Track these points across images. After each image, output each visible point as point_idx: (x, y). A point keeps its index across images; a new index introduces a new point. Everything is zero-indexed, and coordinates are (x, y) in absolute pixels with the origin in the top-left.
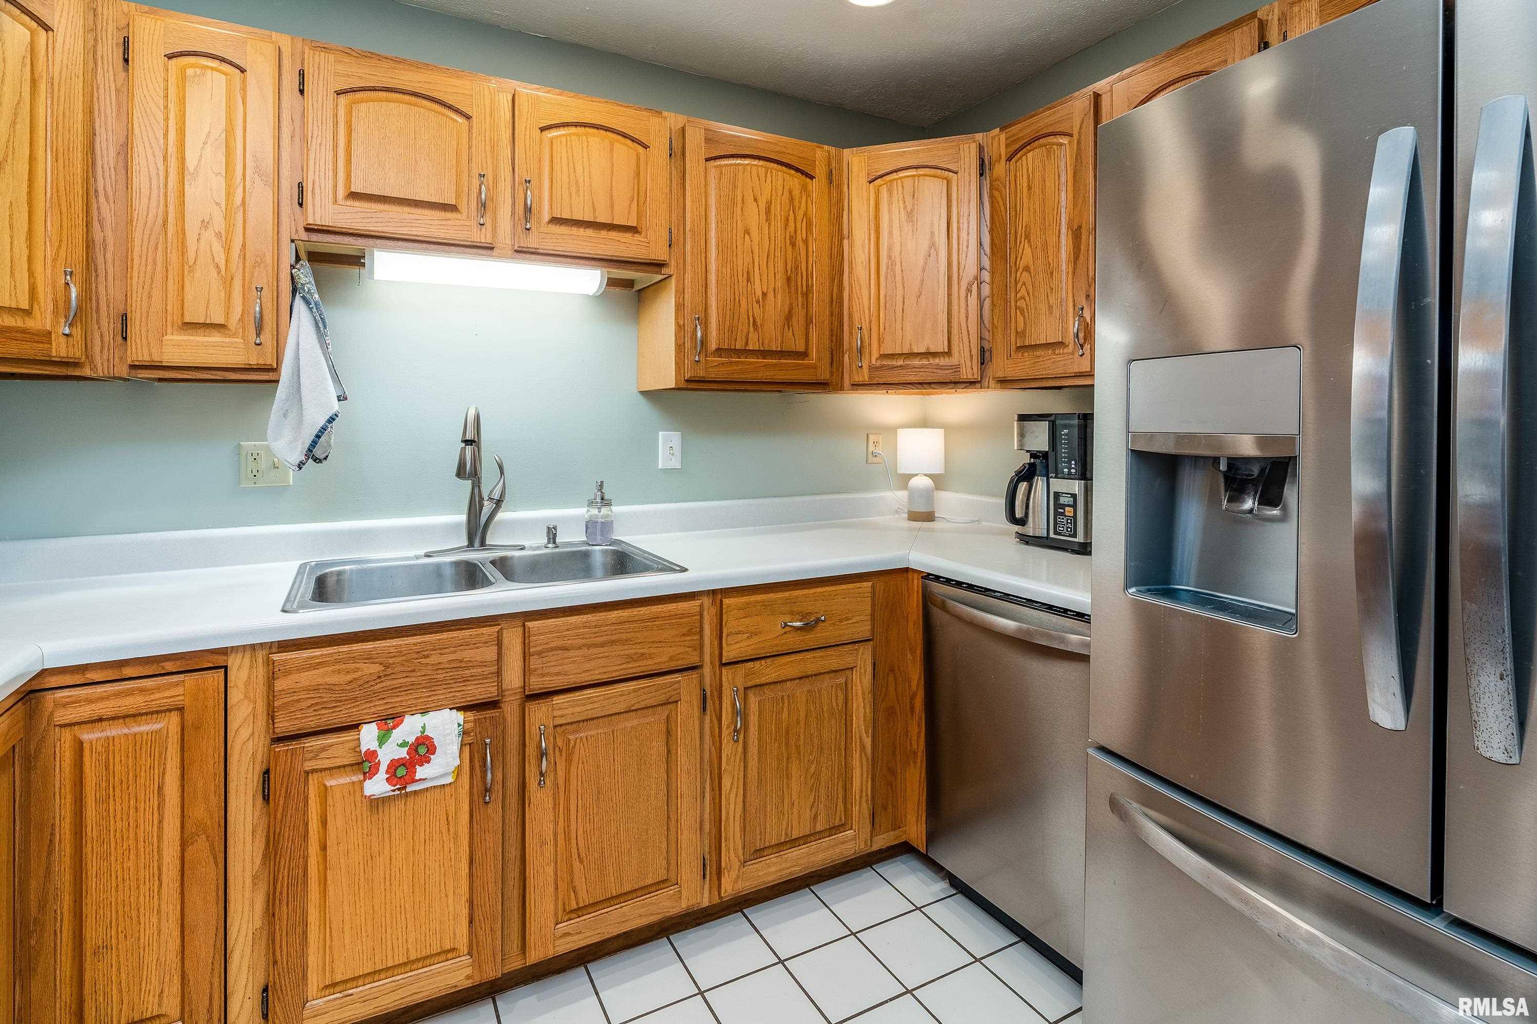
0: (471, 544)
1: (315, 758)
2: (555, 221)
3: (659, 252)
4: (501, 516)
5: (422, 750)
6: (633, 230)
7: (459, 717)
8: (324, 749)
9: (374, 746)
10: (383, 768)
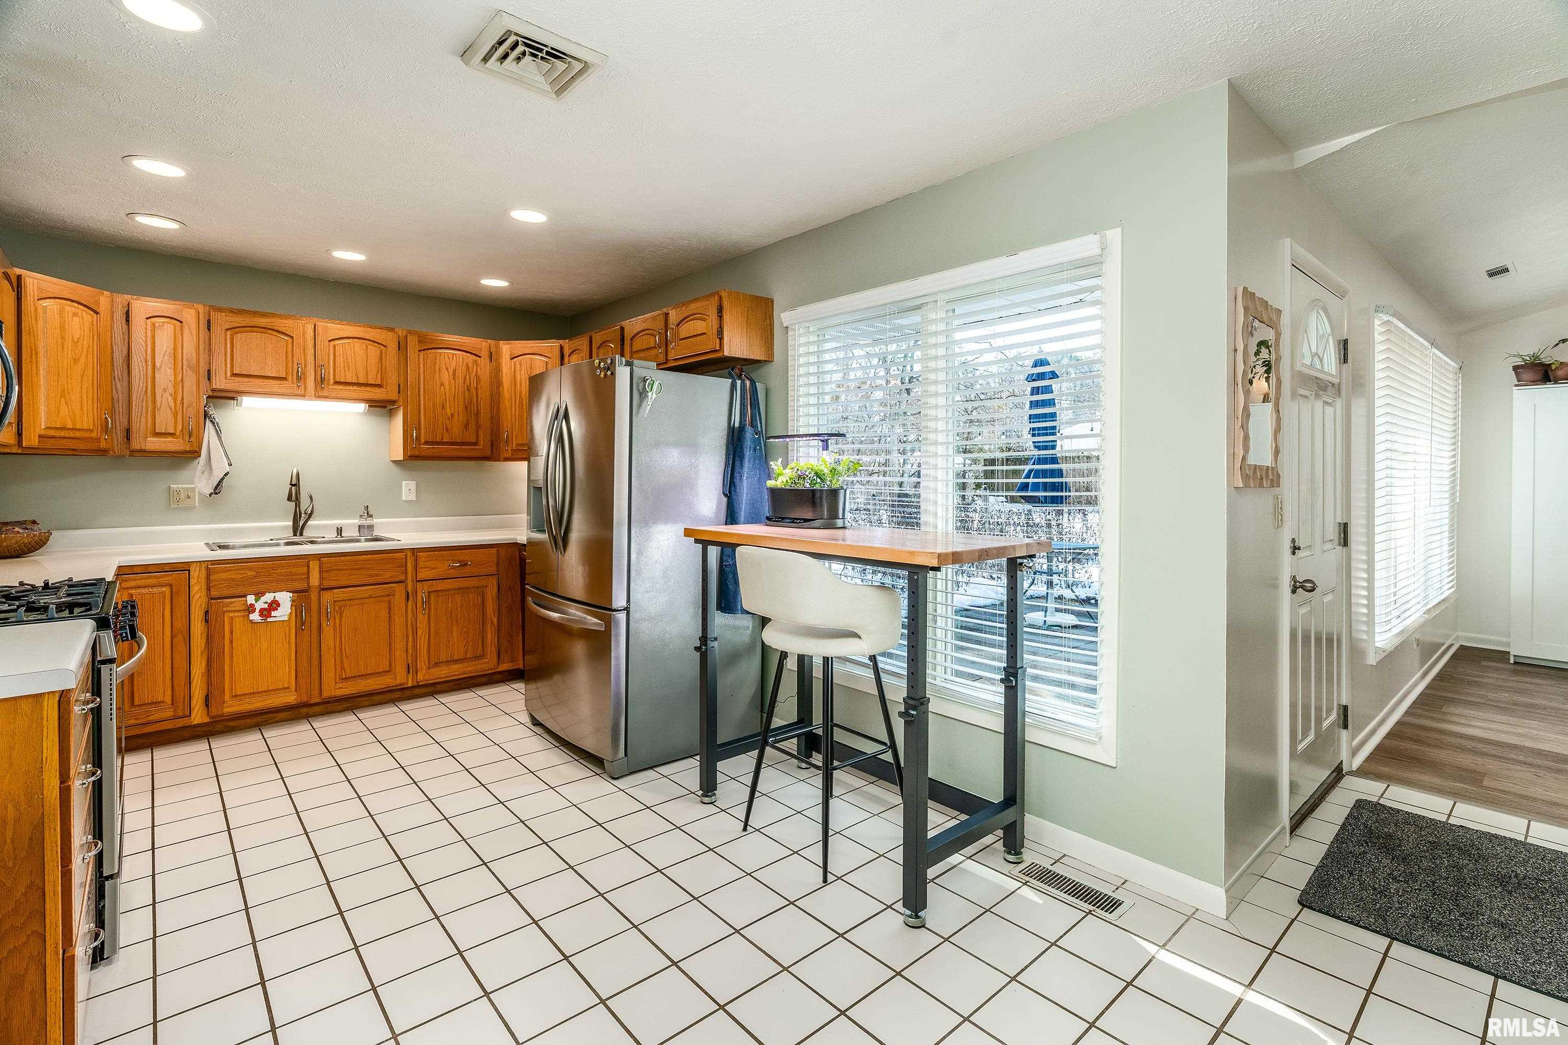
0: (295, 535)
1: (227, 606)
2: (336, 383)
3: (394, 396)
4: (309, 523)
5: (274, 605)
6: (380, 386)
7: (291, 595)
8: (231, 603)
9: (254, 602)
10: (257, 610)
